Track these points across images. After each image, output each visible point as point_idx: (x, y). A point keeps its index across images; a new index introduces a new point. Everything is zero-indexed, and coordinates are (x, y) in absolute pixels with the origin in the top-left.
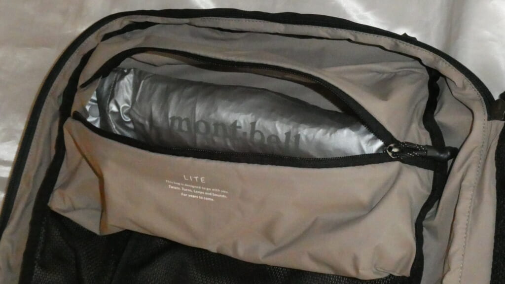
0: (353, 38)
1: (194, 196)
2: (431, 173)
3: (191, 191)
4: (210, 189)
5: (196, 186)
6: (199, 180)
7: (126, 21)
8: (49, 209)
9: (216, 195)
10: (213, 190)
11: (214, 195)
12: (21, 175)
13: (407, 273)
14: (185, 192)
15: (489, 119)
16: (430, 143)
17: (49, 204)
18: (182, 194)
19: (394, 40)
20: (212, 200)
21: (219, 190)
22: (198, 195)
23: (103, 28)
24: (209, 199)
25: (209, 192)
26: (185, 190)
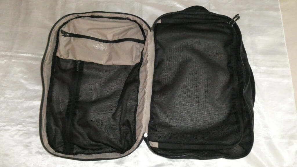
1: (99, 49)
5: (100, 47)
11: (103, 49)
14: (97, 48)
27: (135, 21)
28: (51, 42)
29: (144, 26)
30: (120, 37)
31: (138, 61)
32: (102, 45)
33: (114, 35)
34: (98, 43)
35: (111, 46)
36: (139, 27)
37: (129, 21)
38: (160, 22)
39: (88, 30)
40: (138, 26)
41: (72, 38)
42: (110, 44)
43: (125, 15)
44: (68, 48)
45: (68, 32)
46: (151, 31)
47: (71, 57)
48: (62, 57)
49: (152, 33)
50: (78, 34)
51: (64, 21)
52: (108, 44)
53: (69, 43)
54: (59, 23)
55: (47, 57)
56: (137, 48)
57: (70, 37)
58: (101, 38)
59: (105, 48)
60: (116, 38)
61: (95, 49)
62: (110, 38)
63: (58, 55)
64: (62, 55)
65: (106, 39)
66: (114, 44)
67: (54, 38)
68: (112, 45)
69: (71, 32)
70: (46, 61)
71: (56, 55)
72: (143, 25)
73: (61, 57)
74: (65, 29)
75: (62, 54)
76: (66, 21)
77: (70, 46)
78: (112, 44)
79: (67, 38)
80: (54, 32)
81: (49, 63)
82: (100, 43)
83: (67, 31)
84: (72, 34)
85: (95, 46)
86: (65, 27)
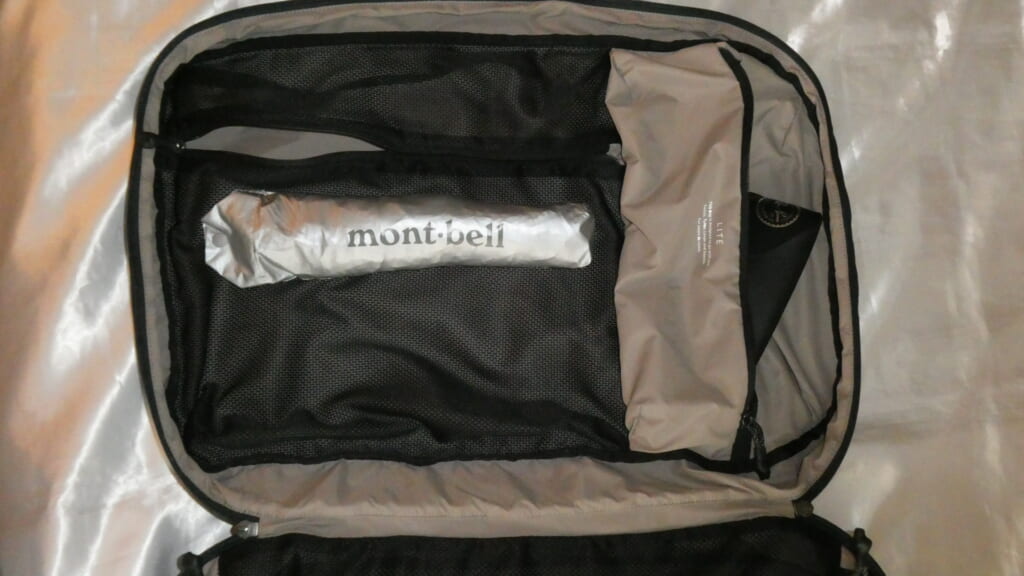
0: (844, 352)
2: (728, 458)
6: (720, 238)
7: (814, 99)
8: (610, 50)
12: (639, 10)
15: (793, 502)
16: (768, 450)
17: (613, 49)
19: (851, 394)
23: (804, 73)
38: (846, 562)
46: (795, 504)
49: (789, 511)
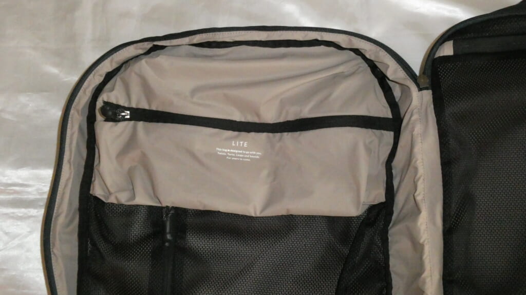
1: (236, 159)
3: (234, 155)
4: (249, 152)
5: (239, 150)
6: (243, 144)
9: (252, 157)
10: (251, 153)
11: (251, 156)
13: (383, 199)
14: (230, 156)
15: (419, 91)
18: (227, 157)
20: (249, 160)
21: (255, 153)
22: (239, 157)
24: (247, 160)
25: (248, 154)
26: (230, 155)
27: (357, 51)
28: (71, 143)
29: (393, 71)
30: (307, 112)
31: (379, 196)
32: (245, 145)
33: (283, 104)
34: (231, 138)
35: (278, 145)
36: (369, 70)
37: (332, 49)
38: (448, 50)
39: (194, 91)
40: (365, 65)
41: (140, 124)
42: (271, 134)
43: (320, 33)
44: (128, 163)
45: (126, 105)
46: (420, 89)
47: (143, 199)
48: (112, 200)
49: (428, 95)
50: (160, 109)
51: (107, 66)
52: (264, 136)
53: (131, 143)
54: (91, 77)
55: (61, 204)
56: (368, 150)
57: (132, 122)
58: (237, 117)
59: (257, 154)
60: (292, 115)
61: (222, 159)
62: (270, 116)
63: (97, 191)
64: (110, 194)
65: (256, 120)
66: (285, 134)
67: (80, 129)
68: (280, 139)
69: (134, 105)
70: (58, 216)
71: (91, 192)
72: (387, 67)
73: (108, 198)
74: (114, 95)
75: (112, 190)
76: (115, 66)
77: (135, 154)
78: (278, 135)
79: (122, 125)
80: (78, 111)
81: (71, 221)
82: (235, 138)
83: (122, 102)
84: (138, 109)
85: (221, 151)
86: (112, 90)
